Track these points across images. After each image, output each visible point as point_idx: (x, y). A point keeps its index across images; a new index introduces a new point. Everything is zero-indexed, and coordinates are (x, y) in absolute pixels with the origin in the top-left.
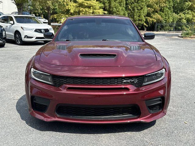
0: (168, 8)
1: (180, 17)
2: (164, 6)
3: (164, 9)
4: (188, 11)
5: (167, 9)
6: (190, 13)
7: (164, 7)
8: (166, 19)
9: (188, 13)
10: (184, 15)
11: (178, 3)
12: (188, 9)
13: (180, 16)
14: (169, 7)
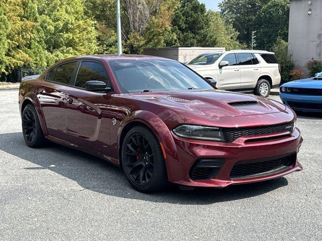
0: (38, 42)
1: (58, 59)
2: (31, 37)
3: (31, 43)
4: (67, 49)
5: (37, 44)
6: (71, 51)
7: (31, 39)
8: (36, 60)
9: (68, 52)
10: (62, 54)
11: (51, 34)
12: (68, 45)
13: (57, 56)
14: (38, 40)
